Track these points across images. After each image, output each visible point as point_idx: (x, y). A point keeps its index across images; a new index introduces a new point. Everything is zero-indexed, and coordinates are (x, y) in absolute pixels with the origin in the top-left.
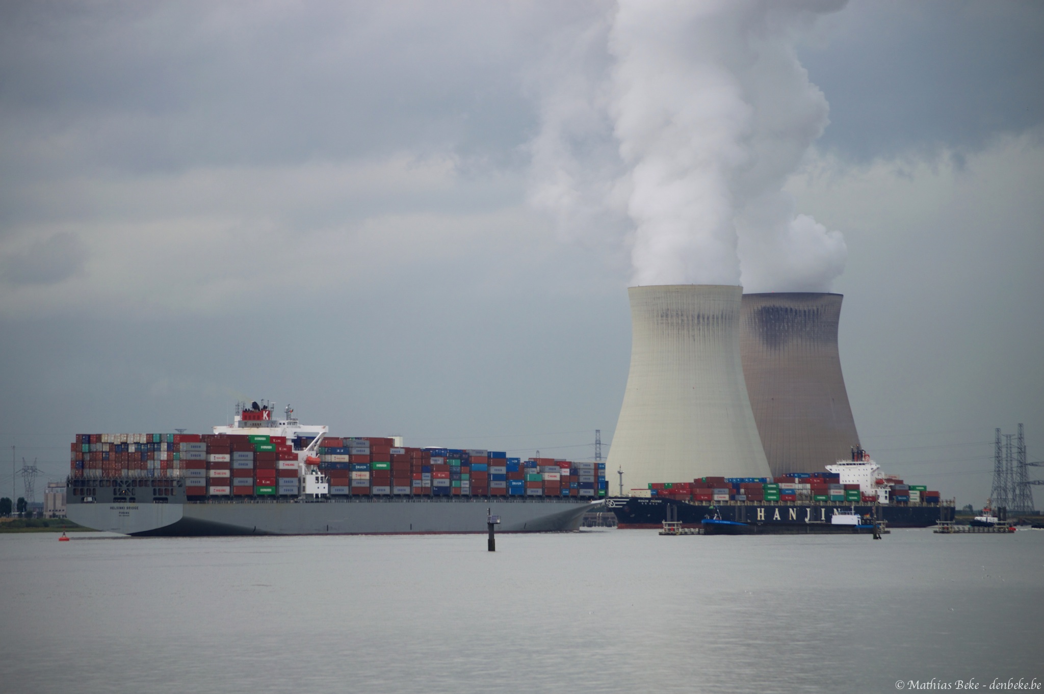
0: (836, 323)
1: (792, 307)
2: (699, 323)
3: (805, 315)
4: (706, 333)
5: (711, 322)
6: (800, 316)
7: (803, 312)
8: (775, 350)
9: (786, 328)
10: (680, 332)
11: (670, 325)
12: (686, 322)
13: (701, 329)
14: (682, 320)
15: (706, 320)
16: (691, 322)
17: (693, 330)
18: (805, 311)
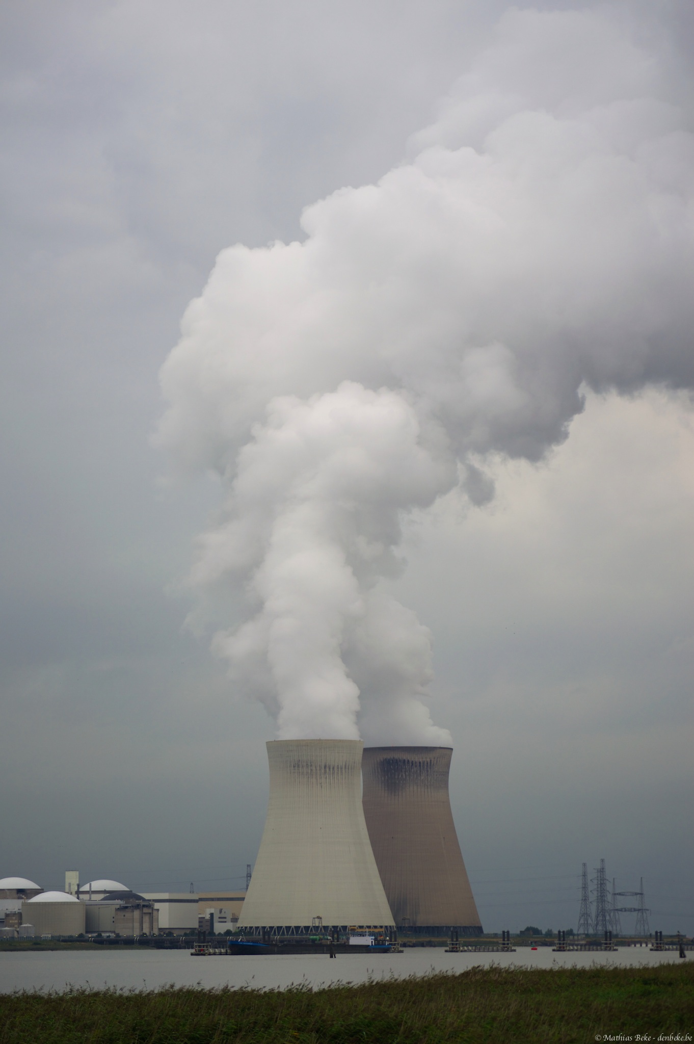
0: (446, 773)
1: (409, 759)
2: (325, 772)
3: (420, 766)
4: (332, 781)
5: (336, 771)
6: (416, 766)
7: (418, 763)
8: (395, 796)
9: (404, 777)
10: (309, 780)
11: (301, 774)
12: (314, 771)
13: (328, 777)
14: (311, 770)
15: (331, 770)
16: (318, 772)
17: (321, 778)
18: (420, 763)
